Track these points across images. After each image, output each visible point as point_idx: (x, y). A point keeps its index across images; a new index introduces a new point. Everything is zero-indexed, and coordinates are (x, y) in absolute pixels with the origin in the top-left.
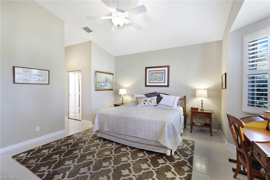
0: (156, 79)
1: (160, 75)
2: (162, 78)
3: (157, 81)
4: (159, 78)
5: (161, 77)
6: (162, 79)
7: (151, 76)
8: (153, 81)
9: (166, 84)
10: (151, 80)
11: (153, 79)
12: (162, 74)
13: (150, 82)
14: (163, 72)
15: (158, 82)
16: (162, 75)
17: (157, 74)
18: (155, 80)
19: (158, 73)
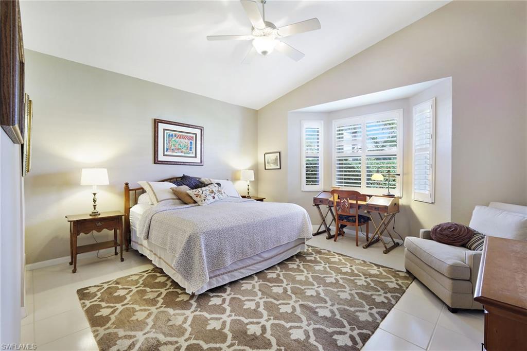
0: (178, 149)
1: (187, 141)
2: (191, 148)
3: (182, 152)
4: (186, 148)
5: (189, 146)
6: (191, 150)
7: (169, 141)
8: (173, 152)
9: (198, 160)
10: (167, 150)
11: (173, 147)
12: (191, 140)
13: (166, 153)
14: (193, 137)
15: (183, 154)
16: (191, 143)
17: (180, 138)
18: (176, 151)
19: (184, 138)
